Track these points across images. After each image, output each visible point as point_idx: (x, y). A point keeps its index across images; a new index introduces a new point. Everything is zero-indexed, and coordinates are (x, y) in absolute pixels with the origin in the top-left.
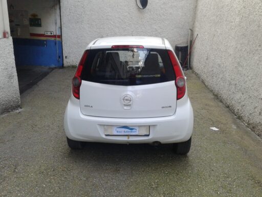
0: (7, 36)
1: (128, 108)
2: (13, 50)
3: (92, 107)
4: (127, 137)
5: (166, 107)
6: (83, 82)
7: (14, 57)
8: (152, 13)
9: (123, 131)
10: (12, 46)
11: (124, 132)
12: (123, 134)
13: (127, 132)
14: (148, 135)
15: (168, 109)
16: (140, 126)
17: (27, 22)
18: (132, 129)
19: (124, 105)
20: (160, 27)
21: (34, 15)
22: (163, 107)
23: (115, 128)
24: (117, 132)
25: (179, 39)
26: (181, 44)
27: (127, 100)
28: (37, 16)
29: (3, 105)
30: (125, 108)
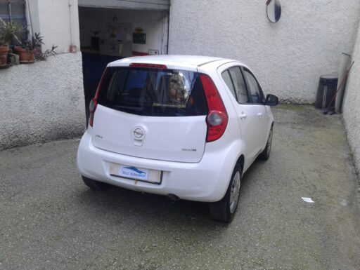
0: (74, 51)
1: (139, 144)
2: (81, 67)
3: (102, 137)
4: (134, 181)
5: (189, 150)
6: (99, 106)
7: (82, 76)
8: (290, 28)
9: (130, 173)
10: (81, 62)
12: (129, 176)
13: (135, 175)
14: (159, 184)
15: (191, 152)
16: (151, 170)
17: (129, 38)
18: (140, 172)
19: (135, 140)
20: (299, 48)
21: (139, 30)
22: (183, 150)
24: (124, 173)
25: (329, 68)
26: (328, 75)
27: (138, 133)
28: (141, 30)
29: (60, 129)
30: (136, 143)
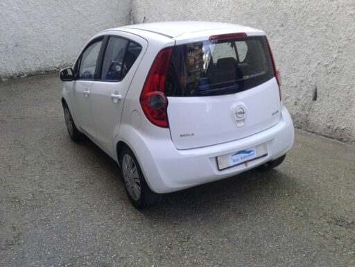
3: (193, 134)
4: (244, 165)
5: (275, 113)
11: (241, 158)
12: (240, 161)
13: (245, 157)
14: (266, 155)
18: (249, 152)
22: (273, 114)
23: (230, 157)
24: (233, 161)
27: (240, 113)
